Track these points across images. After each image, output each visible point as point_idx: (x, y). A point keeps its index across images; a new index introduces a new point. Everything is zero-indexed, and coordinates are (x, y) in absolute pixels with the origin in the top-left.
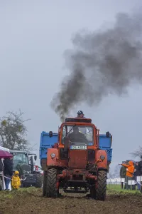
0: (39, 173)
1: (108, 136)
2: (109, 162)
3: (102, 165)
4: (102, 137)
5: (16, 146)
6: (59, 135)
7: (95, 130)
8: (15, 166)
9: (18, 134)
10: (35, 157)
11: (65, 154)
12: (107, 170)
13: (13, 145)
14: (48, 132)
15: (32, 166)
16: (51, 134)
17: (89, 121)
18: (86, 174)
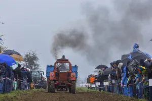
0: (45, 81)
1: (76, 66)
2: (76, 78)
3: (73, 79)
4: (73, 67)
5: (33, 67)
6: (55, 66)
7: (70, 64)
8: (33, 78)
9: (35, 61)
10: (43, 73)
11: (57, 74)
12: (76, 81)
13: (32, 67)
14: (49, 65)
15: (42, 77)
16: (51, 66)
17: (68, 60)
18: (67, 83)
